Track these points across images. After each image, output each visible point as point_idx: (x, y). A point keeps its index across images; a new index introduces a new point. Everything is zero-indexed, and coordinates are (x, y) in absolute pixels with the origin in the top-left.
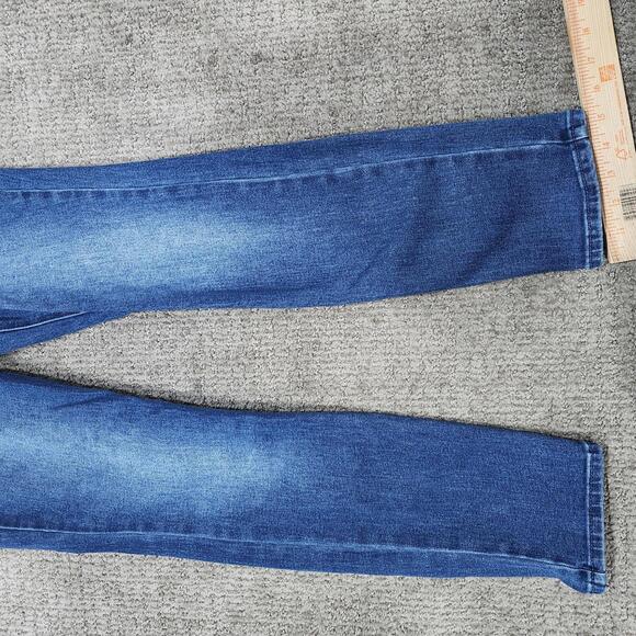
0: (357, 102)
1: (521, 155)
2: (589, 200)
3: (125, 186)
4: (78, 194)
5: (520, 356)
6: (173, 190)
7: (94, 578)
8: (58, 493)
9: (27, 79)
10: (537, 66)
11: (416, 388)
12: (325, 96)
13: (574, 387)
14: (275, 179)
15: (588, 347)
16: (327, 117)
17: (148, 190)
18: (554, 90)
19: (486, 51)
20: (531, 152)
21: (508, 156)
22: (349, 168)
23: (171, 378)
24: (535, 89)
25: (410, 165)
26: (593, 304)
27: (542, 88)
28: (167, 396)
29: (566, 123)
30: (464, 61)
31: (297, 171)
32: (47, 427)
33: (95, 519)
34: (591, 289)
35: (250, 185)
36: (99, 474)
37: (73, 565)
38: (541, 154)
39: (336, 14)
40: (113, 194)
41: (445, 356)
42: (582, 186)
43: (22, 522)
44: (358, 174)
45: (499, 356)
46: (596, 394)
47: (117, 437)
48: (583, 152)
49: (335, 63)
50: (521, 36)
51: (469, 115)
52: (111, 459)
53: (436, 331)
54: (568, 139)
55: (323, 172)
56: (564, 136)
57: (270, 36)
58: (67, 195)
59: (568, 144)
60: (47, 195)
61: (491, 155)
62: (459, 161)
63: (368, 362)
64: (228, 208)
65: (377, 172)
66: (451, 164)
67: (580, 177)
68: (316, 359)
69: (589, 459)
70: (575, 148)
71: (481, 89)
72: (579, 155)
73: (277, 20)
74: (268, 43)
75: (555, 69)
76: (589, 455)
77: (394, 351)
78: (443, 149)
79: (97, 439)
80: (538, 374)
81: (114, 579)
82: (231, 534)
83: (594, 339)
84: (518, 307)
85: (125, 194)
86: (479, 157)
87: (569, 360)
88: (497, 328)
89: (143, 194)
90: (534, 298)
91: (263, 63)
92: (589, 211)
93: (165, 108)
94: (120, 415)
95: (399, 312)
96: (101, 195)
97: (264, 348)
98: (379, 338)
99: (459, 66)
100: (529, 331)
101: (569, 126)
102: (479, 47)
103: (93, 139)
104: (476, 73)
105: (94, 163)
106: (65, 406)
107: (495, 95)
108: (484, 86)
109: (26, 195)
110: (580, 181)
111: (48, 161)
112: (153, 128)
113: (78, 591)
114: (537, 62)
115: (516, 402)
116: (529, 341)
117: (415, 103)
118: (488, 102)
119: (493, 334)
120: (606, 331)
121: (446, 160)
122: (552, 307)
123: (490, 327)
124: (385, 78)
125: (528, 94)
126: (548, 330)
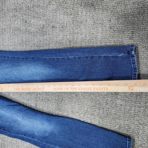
0: (76, 39)
1: (116, 57)
3: (23, 56)
4: (14, 58)
5: (113, 111)
6: (33, 58)
7: (14, 143)
8: (8, 124)
9: (6, 30)
10: (123, 32)
11: (86, 114)
12: (68, 37)
13: (127, 122)
14: (55, 58)
15: (132, 111)
16: (68, 43)
17: (28, 58)
18: (128, 39)
19: (110, 27)
20: (119, 56)
21: (113, 57)
22: (73, 57)
23: (31, 102)
24: (122, 38)
25: (87, 57)
26: (135, 100)
27: (124, 38)
28: (30, 106)
29: (129, 49)
30: (103, 30)
31: (60, 56)
32: (6, 109)
33: (14, 131)
34: (134, 96)
35: (50, 59)
37: (11, 140)
38: (122, 57)
39: (72, 16)
40: (21, 58)
41: (93, 107)
42: (133, 67)
44: (75, 58)
45: (107, 110)
46: (133, 124)
47: (18, 114)
48: (133, 58)
49: (71, 29)
50: (119, 23)
51: (103, 44)
52: (18, 119)
53: (91, 101)
54: (130, 54)
55: (66, 57)
57: (57, 21)
58: (12, 58)
60: (8, 57)
61: (108, 56)
62: (100, 57)
63: (74, 106)
64: (44, 64)
65: (79, 58)
66: (97, 58)
67: (132, 65)
68: (62, 103)
69: (128, 143)
70: (131, 56)
71: (107, 38)
73: (58, 17)
74: (56, 23)
75: (129, 33)
76: (128, 142)
77: (81, 104)
78: (95, 54)
79: (15, 114)
80: (117, 116)
81: (18, 144)
83: (133, 110)
84: (113, 97)
85: (23, 58)
86: (105, 57)
87: (126, 114)
88: (108, 103)
90: (118, 96)
91: (54, 28)
93: (33, 38)
94: (19, 109)
95: (82, 94)
96: (18, 58)
97: (50, 98)
98: (77, 100)
100: (116, 104)
101: (130, 50)
102: (108, 26)
103: (18, 45)
104: (106, 33)
106: (9, 105)
107: (111, 39)
108: (108, 37)
109: (4, 57)
110: (132, 66)
111: (9, 49)
112: (30, 43)
113: (11, 145)
114: (123, 31)
115: (111, 123)
116: (116, 107)
117: (90, 40)
118: (109, 41)
119: (106, 104)
120: (137, 108)
121: (96, 57)
122: (123, 99)
123: (106, 102)
124: (83, 33)
125: (120, 40)
126: (121, 105)
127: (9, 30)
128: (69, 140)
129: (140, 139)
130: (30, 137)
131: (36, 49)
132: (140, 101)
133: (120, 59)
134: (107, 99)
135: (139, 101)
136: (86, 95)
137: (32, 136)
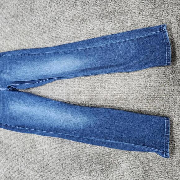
0: (106, 28)
3: (55, 51)
4: (45, 54)
5: (147, 93)
6: (64, 52)
7: (46, 142)
8: (39, 122)
9: (35, 29)
10: (152, 15)
11: (119, 101)
12: (98, 27)
13: (162, 102)
14: (87, 48)
15: (166, 91)
16: (98, 33)
18: (157, 21)
19: (139, 13)
22: (104, 44)
26: (168, 79)
27: (153, 21)
28: (61, 101)
30: (133, 16)
31: (92, 46)
32: (37, 106)
33: (47, 128)
34: (167, 75)
35: (81, 50)
36: (48, 118)
37: (42, 139)
39: (101, 7)
40: (52, 53)
41: (127, 93)
43: (32, 128)
44: (107, 46)
45: (141, 93)
46: (168, 104)
47: (51, 109)
49: (101, 19)
50: (148, 8)
51: (134, 29)
52: (50, 115)
53: (124, 86)
54: (161, 30)
55: (98, 46)
57: (86, 14)
58: (43, 54)
60: (39, 54)
63: (107, 94)
64: (76, 55)
65: (111, 45)
66: (130, 42)
68: (95, 93)
69: (166, 122)
71: (137, 23)
73: (88, 10)
74: (85, 16)
75: (157, 16)
76: (166, 120)
77: (114, 91)
79: (47, 109)
80: (152, 98)
81: (50, 143)
82: (75, 135)
83: (167, 89)
85: (55, 53)
87: (160, 94)
89: (58, 53)
90: (151, 78)
91: (84, 21)
93: (63, 33)
94: (52, 104)
96: (49, 54)
97: (83, 90)
98: (110, 88)
99: (131, 17)
100: (149, 86)
102: (137, 12)
103: (48, 41)
104: (136, 19)
105: (48, 47)
106: (41, 102)
107: (141, 24)
108: (138, 22)
109: (35, 54)
111: (39, 47)
112: (60, 38)
113: (42, 145)
114: (152, 14)
115: (146, 106)
116: (149, 89)
117: (120, 28)
118: (139, 26)
119: (140, 87)
120: (171, 87)
121: (129, 40)
122: (156, 80)
123: (139, 85)
124: (113, 22)
125: (150, 23)
126: (155, 86)
127: (39, 28)
128: (105, 128)
129: (176, 118)
130: (63, 133)
131: (67, 42)
132: (173, 79)
134: (140, 82)
136: (119, 81)
137: (64, 132)
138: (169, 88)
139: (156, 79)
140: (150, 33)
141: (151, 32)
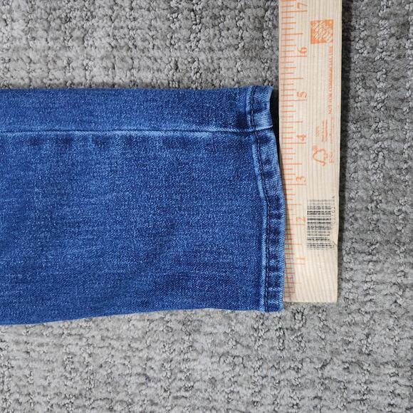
1: (185, 143)
2: (270, 216)
10: (215, 17)
18: (237, 53)
20: (196, 141)
21: (168, 143)
24: (211, 49)
25: (36, 142)
26: (273, 353)
27: (221, 50)
29: (245, 106)
34: (272, 334)
38: (211, 145)
42: (262, 195)
48: (264, 149)
53: (68, 368)
54: (248, 128)
56: (241, 122)
59: (248, 134)
61: (145, 139)
62: (103, 143)
66: (91, 146)
67: (259, 183)
70: (256, 142)
71: (139, 43)
72: (259, 153)
75: (240, 23)
77: (13, 389)
78: (82, 125)
83: (269, 400)
84: (176, 346)
86: (129, 141)
88: (151, 373)
90: (197, 336)
92: (269, 231)
95: (21, 339)
99: (111, 8)
100: (188, 379)
101: (248, 109)
104: (135, 19)
107: (157, 53)
108: (144, 40)
110: (260, 188)
114: (216, 11)
116: (187, 394)
117: (51, 54)
118: (149, 63)
119: (143, 379)
120: (286, 391)
121: (85, 139)
122: (221, 350)
123: (140, 370)
124: (16, 15)
125: (202, 57)
126: (213, 381)
132: (299, 356)
133: (203, 154)
134: (144, 354)
135: (293, 359)
136: (40, 340)
138: (275, 396)
139: (220, 345)
140: (194, 127)
141: (200, 124)
